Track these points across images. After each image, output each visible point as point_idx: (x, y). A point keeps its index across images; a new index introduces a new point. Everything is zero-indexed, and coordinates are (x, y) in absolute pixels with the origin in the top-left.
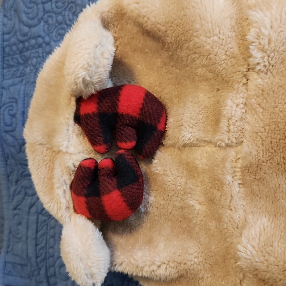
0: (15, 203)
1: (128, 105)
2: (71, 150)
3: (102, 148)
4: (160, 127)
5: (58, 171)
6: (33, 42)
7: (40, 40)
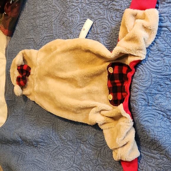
0: (9, 84)
1: (25, 68)
2: (16, 74)
3: (21, 74)
4: (29, 72)
5: (14, 77)
6: (14, 52)
7: (15, 52)
